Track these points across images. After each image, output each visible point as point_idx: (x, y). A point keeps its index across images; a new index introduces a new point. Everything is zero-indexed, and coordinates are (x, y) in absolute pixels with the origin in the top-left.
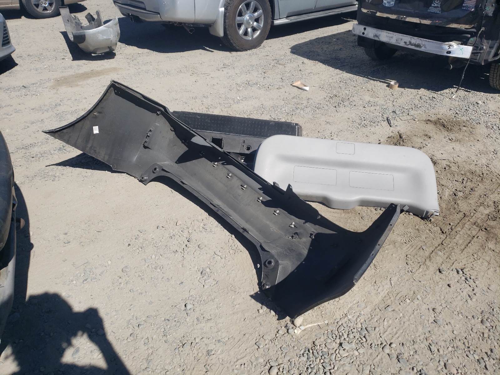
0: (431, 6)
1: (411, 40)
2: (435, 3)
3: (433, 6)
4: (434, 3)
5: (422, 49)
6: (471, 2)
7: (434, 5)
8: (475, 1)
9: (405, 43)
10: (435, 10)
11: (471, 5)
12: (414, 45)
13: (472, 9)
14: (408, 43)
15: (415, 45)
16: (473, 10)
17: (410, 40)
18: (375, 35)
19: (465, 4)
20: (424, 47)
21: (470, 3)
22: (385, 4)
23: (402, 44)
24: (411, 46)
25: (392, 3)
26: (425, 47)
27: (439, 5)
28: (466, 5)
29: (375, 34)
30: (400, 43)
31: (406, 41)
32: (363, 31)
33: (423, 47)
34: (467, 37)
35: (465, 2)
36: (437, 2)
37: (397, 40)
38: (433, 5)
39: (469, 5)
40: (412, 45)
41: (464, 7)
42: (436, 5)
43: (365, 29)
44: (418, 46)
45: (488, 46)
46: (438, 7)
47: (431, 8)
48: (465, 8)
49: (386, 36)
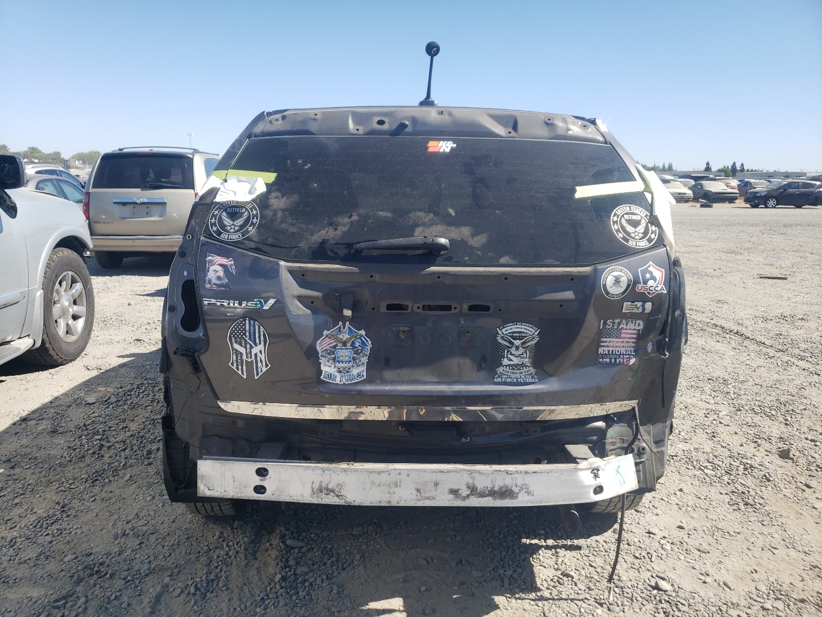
0: (500, 365)
1: (473, 478)
2: (511, 354)
3: (509, 365)
4: (509, 356)
5: (523, 501)
6: (621, 340)
7: (511, 360)
8: (633, 338)
9: (454, 492)
10: (518, 375)
11: (623, 350)
12: (488, 496)
13: (630, 359)
14: (465, 492)
15: (492, 493)
16: (633, 361)
17: (471, 481)
18: (320, 486)
19: (606, 349)
20: (526, 492)
21: (618, 344)
22: (330, 376)
23: (444, 500)
24: (480, 499)
25: (355, 371)
26: (528, 493)
27: (527, 360)
28: (609, 351)
29: (316, 486)
30: (434, 498)
31: (455, 487)
32: (257, 481)
33: (523, 492)
34: (598, 429)
35: (602, 344)
36: (517, 353)
37: (418, 490)
38: (505, 362)
39: (619, 349)
40: (482, 495)
41: (603, 356)
42: (516, 361)
43: (262, 472)
44: (506, 493)
45: (650, 439)
46: (523, 365)
47: (500, 370)
48: (608, 360)
49: (373, 483)
